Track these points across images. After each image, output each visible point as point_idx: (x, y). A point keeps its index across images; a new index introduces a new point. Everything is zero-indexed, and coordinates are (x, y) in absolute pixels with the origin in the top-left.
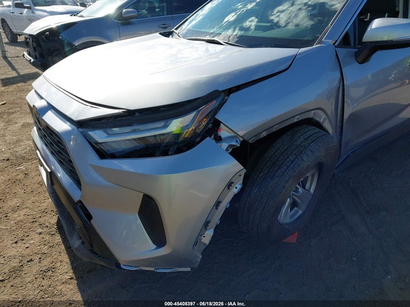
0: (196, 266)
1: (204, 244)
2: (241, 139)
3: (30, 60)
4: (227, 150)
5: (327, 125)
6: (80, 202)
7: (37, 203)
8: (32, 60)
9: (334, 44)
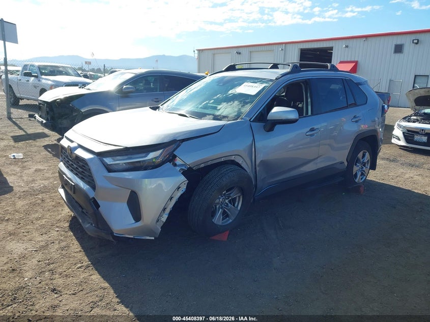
0: (157, 236)
1: (163, 222)
2: (189, 167)
3: (42, 121)
4: (180, 171)
5: (244, 165)
6: (94, 198)
7: (53, 216)
8: (44, 121)
9: (250, 120)
